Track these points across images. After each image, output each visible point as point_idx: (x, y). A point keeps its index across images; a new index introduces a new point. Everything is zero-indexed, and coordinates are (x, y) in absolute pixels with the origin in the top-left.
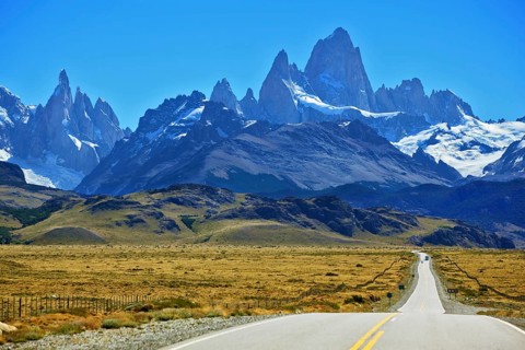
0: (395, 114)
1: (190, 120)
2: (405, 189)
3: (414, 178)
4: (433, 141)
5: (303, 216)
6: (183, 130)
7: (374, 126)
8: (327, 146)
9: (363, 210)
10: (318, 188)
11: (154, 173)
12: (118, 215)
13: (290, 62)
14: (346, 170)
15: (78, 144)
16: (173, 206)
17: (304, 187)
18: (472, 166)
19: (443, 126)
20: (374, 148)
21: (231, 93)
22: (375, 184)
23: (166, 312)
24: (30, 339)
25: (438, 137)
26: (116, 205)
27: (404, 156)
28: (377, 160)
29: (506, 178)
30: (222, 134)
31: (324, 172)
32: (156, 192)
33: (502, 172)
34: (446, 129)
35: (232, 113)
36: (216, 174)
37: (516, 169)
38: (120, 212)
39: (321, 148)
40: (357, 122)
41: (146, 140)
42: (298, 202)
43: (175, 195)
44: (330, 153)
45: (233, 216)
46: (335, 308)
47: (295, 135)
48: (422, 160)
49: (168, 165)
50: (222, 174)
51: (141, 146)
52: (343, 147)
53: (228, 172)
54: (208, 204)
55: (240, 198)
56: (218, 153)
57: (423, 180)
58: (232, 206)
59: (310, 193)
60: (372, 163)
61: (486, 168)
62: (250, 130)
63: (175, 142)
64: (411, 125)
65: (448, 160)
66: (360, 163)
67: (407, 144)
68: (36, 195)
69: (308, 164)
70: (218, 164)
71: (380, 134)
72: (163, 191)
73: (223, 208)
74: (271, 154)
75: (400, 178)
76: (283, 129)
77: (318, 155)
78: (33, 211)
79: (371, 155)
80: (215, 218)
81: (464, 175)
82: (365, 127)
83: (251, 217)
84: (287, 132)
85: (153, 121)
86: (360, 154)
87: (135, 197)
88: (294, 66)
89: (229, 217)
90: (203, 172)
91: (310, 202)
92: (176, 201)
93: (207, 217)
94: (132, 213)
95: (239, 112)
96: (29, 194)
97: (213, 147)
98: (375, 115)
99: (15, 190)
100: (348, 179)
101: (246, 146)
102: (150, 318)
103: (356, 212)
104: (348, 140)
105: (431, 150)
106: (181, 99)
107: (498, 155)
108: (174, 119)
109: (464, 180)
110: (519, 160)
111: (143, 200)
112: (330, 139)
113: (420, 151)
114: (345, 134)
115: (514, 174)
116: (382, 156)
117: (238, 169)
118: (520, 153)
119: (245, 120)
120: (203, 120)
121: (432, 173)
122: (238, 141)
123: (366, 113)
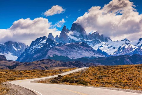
0: (92, 40)
1: (43, 43)
2: (95, 58)
3: (97, 56)
4: (101, 46)
6: (42, 45)
7: (87, 43)
8: (76, 49)
9: (86, 64)
10: (75, 59)
11: (35, 56)
12: (31, 67)
13: (67, 28)
14: (81, 54)
15: (16, 49)
16: (43, 64)
17: (71, 58)
18: (111, 52)
19: (104, 43)
20: (87, 49)
21: (53, 36)
22: (88, 57)
25: (103, 45)
26: (30, 64)
27: (94, 50)
28: (88, 51)
29: (119, 55)
30: (51, 46)
31: (75, 55)
32: (39, 61)
33: (118, 53)
34: (105, 43)
35: (53, 41)
36: (50, 56)
37: (121, 53)
39: (75, 49)
40: (83, 42)
41: (32, 48)
43: (43, 62)
44: (77, 50)
45: (57, 66)
47: (69, 46)
48: (99, 51)
49: (38, 54)
50: (52, 56)
51: (31, 50)
52: (80, 48)
53: (53, 56)
54: (51, 63)
55: (58, 62)
56: (50, 51)
57: (100, 56)
58: (56, 64)
59: (73, 60)
60: (87, 52)
61: (114, 53)
62: (58, 45)
63: (40, 48)
64: (96, 42)
65: (105, 51)
66: (84, 52)
67: (95, 48)
69: (72, 53)
70: (51, 54)
71: (89, 45)
73: (54, 64)
74: (63, 51)
75: (94, 56)
76: (66, 45)
77: (74, 51)
79: (87, 50)
82: (85, 44)
83: (61, 66)
84: (67, 45)
85: (34, 43)
86: (84, 50)
87: (34, 62)
88: (68, 29)
89: (56, 66)
90: (47, 56)
91: (74, 62)
93: (51, 67)
94: (34, 66)
95: (55, 41)
97: (49, 50)
98: (88, 41)
100: (82, 56)
101: (57, 49)
103: (84, 64)
104: (81, 47)
105: (101, 49)
106: (41, 38)
107: (117, 49)
108: (39, 43)
109: (109, 55)
110: (122, 50)
111: (36, 63)
112: (77, 47)
113: (98, 49)
114: (81, 45)
115: (121, 54)
116: (90, 50)
117: (55, 55)
118: (122, 48)
119: (56, 43)
120: (46, 43)
121: (101, 54)
122: (55, 48)
123: (85, 40)
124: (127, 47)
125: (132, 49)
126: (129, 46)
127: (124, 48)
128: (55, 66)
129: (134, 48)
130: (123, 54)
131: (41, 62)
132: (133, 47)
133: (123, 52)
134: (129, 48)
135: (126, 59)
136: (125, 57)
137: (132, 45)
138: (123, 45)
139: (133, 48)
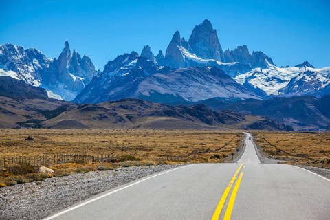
0: (234, 63)
1: (130, 66)
2: (239, 101)
3: (243, 96)
4: (253, 77)
5: (188, 115)
6: (127, 71)
7: (223, 69)
8: (200, 80)
9: (218, 112)
10: (195, 100)
11: (112, 93)
12: (94, 114)
13: (181, 37)
14: (209, 92)
15: (74, 78)
16: (122, 109)
17: (188, 100)
18: (273, 89)
19: (258, 69)
20: (224, 80)
21: (151, 53)
22: (224, 98)
23: (127, 162)
24: (64, 175)
25: (256, 75)
26: (93, 109)
27: (238, 85)
28: (225, 86)
29: (290, 95)
30: (147, 73)
31: (198, 93)
32: (113, 102)
33: (288, 93)
34: (260, 71)
35: (152, 62)
36: (144, 93)
37: (295, 91)
38: (95, 113)
39: (196, 81)
40: (215, 67)
41: (108, 76)
42: (185, 107)
43: (123, 104)
44: (201, 83)
45: (152, 115)
46: (206, 161)
47: (183, 74)
48: (247, 87)
49: (119, 89)
50: (146, 93)
51: (106, 79)
52: (208, 80)
53: (150, 93)
54: (140, 109)
55: (156, 105)
56: (145, 83)
57: (248, 97)
58: (152, 110)
59: (192, 103)
60: (222, 88)
61: (280, 91)
62: (161, 71)
63: (123, 77)
64: (242, 68)
65: (260, 86)
66: (217, 88)
67: (240, 78)
68: (53, 104)
69: (190, 89)
70: (145, 88)
71: (226, 73)
72: (117, 102)
73: (147, 111)
74: (171, 83)
75: (236, 96)
76: (177, 71)
77: (195, 84)
78: (52, 112)
79: (222, 84)
80: (144, 116)
81: (269, 94)
82: (219, 70)
83: (161, 115)
84: (179, 73)
85: (112, 66)
86: (217, 83)
87: (101, 104)
88: (183, 39)
89: (150, 115)
90: (137, 93)
91: (191, 108)
92: (123, 107)
93: (139, 115)
94: (101, 113)
95: (155, 62)
96: (50, 103)
97: (142, 80)
98: (224, 64)
99: (43, 101)
100: (210, 96)
101: (159, 80)
102: (120, 166)
103: (214, 113)
104: (211, 76)
105: (252, 82)
106: (126, 55)
107: (286, 84)
108: (122, 65)
109: (269, 96)
110: (296, 86)
111: (107, 106)
112: (201, 76)
113: (247, 82)
114: (209, 73)
115: (294, 94)
116: (227, 84)
117: (154, 91)
118: (297, 82)
119: (158, 66)
120: (137, 66)
121: (252, 93)
122: (155, 77)
123: (219, 63)
124: (308, 79)
125: (319, 83)
126: (313, 77)
127: (301, 82)
128: (150, 113)
129: (325, 83)
130: (299, 95)
131: (119, 104)
132: (323, 79)
133: (300, 90)
134: (313, 82)
135: (307, 104)
136: (306, 100)
137: (319, 76)
138: (299, 75)
139: (322, 81)
